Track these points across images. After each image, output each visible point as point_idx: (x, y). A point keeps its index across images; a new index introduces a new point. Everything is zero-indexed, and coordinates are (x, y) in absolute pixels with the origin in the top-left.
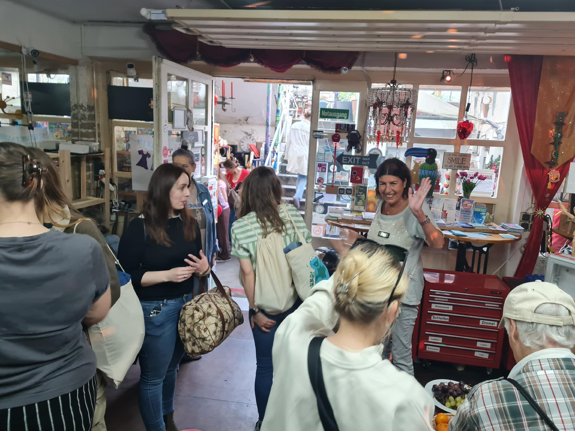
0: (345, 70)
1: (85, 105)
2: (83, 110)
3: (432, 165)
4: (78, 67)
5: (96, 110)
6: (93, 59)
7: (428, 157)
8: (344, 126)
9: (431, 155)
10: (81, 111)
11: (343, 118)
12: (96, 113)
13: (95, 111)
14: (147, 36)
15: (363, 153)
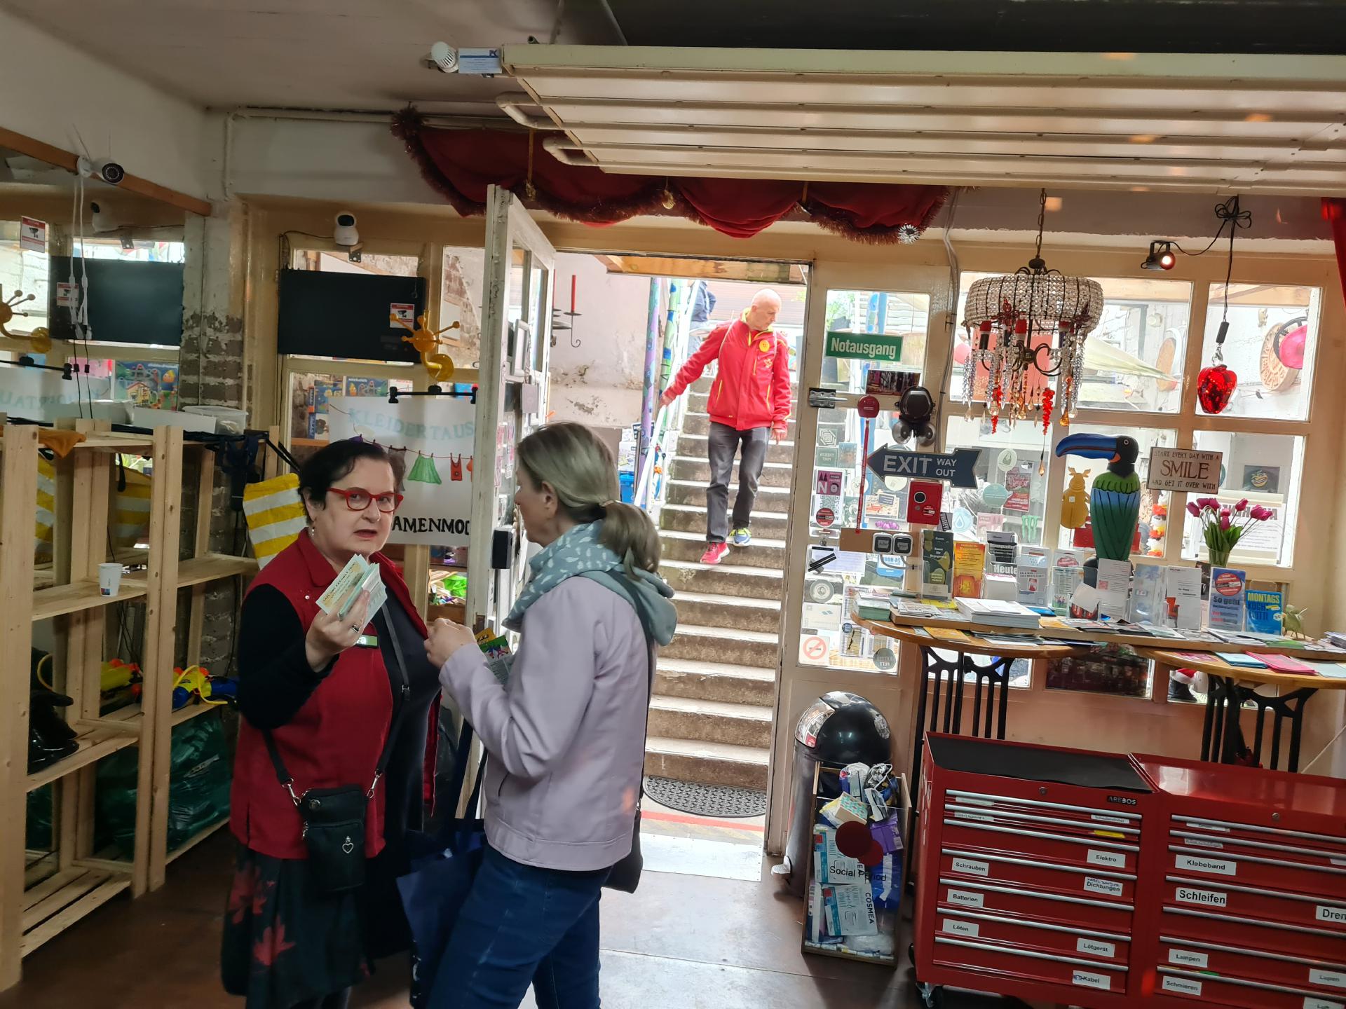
0: (910, 232)
1: (221, 317)
2: (215, 329)
3: (1125, 481)
4: (210, 221)
5: (246, 331)
6: (247, 201)
7: (1117, 458)
8: (889, 376)
9: (1123, 453)
10: (210, 331)
11: (885, 358)
12: (246, 336)
13: (243, 332)
14: (399, 144)
15: (938, 447)
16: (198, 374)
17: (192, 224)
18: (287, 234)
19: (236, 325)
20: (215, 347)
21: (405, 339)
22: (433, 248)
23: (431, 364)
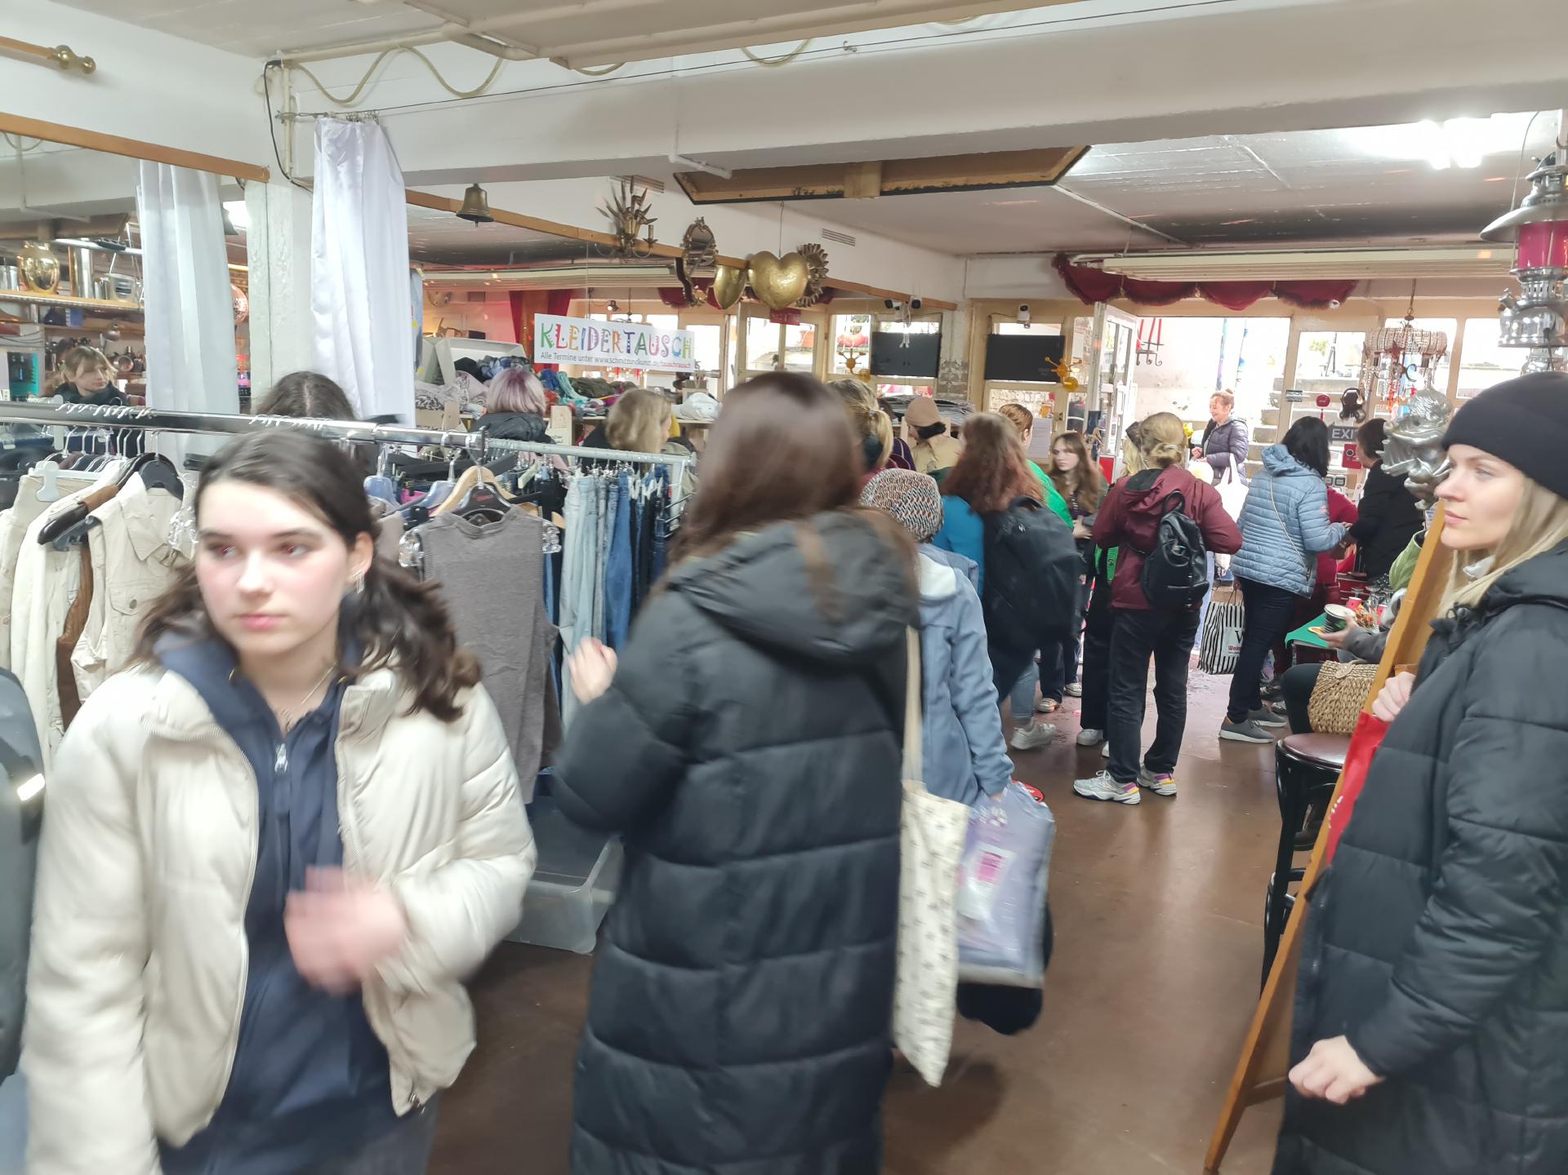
0: (1335, 303)
1: (959, 362)
2: (956, 369)
4: (956, 312)
5: (970, 368)
6: (974, 301)
10: (953, 369)
12: (970, 371)
14: (1056, 271)
16: (946, 392)
17: (947, 315)
18: (993, 316)
19: (965, 366)
20: (956, 378)
21: (1053, 370)
22: (1069, 319)
23: (1066, 383)
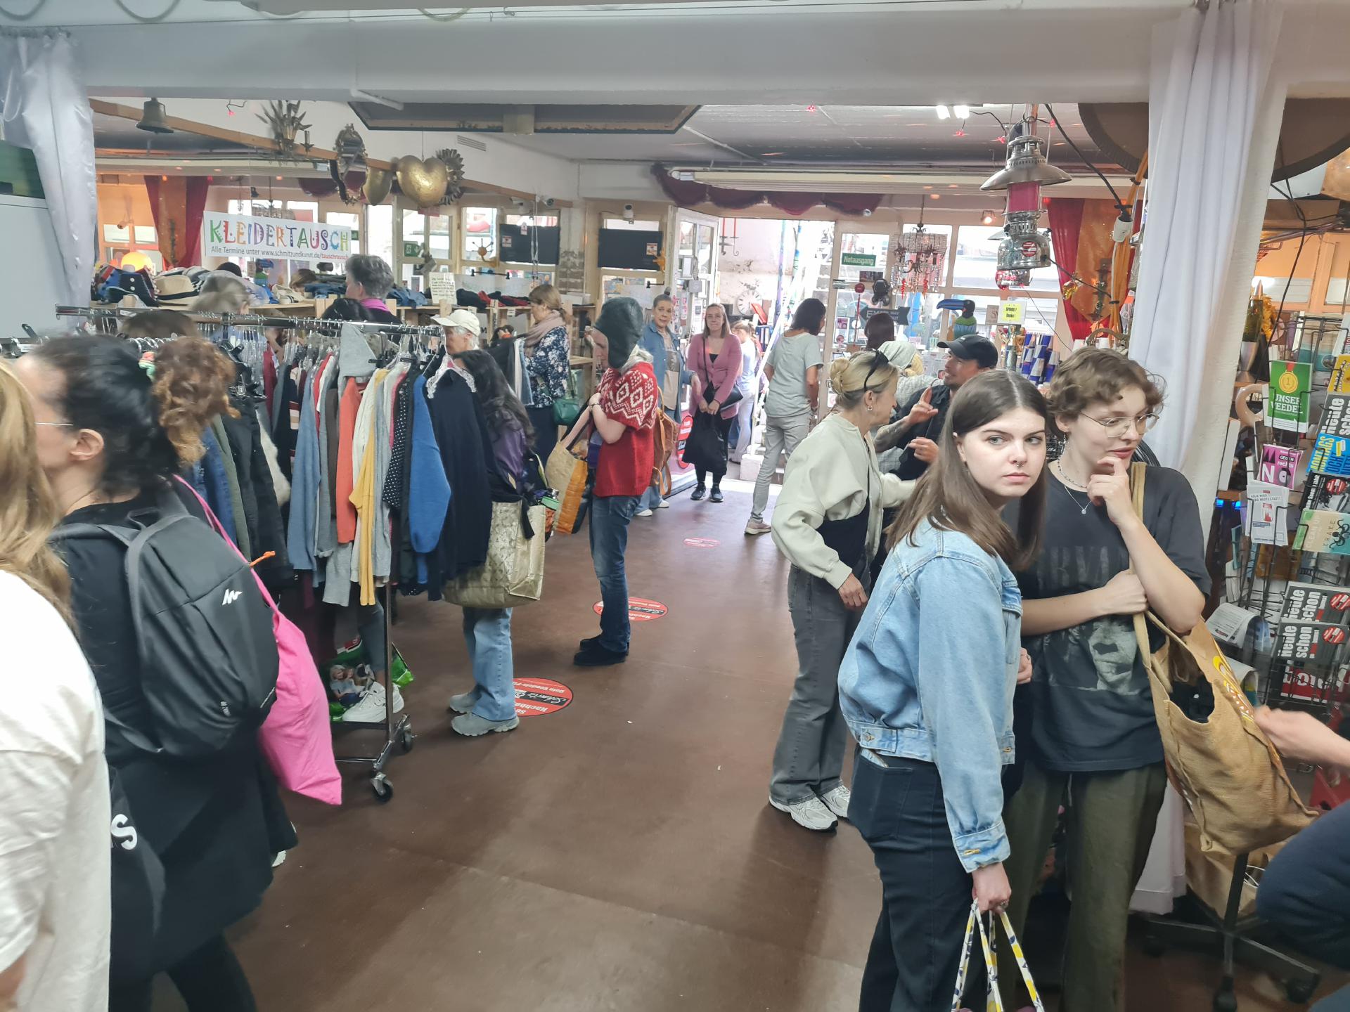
0: (868, 212)
1: (576, 252)
2: (575, 258)
3: (969, 320)
4: (571, 209)
5: (586, 258)
6: (587, 200)
7: (965, 309)
8: (870, 273)
9: (969, 307)
10: (571, 258)
11: (869, 265)
14: (654, 177)
15: (891, 306)
16: (567, 277)
17: (564, 211)
18: (602, 213)
19: (582, 255)
20: (574, 266)
21: (654, 261)
22: (665, 217)
